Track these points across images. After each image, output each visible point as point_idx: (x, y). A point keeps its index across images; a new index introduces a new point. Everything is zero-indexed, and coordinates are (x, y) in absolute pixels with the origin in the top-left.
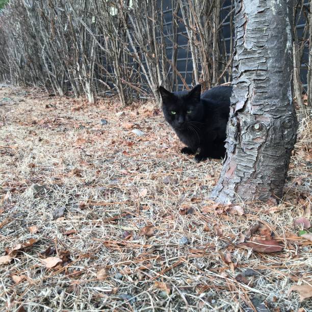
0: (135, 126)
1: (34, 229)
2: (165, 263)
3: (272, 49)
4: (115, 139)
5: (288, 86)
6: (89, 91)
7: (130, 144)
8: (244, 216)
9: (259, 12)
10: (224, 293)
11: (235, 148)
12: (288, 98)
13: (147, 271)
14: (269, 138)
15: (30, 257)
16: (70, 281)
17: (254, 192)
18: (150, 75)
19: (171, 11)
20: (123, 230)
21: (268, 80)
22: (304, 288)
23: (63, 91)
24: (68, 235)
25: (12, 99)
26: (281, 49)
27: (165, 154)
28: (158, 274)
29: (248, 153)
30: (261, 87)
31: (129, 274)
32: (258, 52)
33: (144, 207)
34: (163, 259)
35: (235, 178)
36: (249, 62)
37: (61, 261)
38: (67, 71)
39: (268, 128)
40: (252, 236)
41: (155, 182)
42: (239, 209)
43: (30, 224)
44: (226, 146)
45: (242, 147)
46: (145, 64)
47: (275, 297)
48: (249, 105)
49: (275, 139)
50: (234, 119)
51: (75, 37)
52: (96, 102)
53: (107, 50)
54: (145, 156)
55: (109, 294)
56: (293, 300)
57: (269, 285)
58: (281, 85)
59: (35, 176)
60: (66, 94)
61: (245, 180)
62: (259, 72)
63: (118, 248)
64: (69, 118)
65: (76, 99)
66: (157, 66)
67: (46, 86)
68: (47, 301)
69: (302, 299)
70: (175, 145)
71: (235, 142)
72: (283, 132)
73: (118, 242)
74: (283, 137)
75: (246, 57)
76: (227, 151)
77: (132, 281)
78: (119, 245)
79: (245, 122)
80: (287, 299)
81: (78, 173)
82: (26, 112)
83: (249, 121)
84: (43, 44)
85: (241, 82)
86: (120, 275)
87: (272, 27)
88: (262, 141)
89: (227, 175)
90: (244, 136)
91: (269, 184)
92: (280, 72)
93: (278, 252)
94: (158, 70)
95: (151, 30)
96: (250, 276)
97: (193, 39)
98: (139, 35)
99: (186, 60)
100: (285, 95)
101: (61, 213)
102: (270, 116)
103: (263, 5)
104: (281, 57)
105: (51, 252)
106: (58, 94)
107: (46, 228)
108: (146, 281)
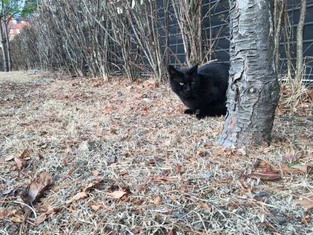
0: (145, 96)
1: (96, 173)
2: (200, 191)
3: (260, 34)
4: (132, 106)
5: (272, 60)
6: (103, 71)
7: (145, 109)
8: (247, 155)
9: (249, 8)
10: (248, 209)
11: (235, 107)
12: (272, 68)
13: (189, 196)
14: (261, 98)
15: (100, 191)
16: (135, 207)
17: (251, 138)
18: (151, 58)
19: (163, 9)
20: (161, 170)
21: (258, 56)
22: (305, 202)
23: (83, 72)
24: (123, 175)
25: (45, 81)
26: (266, 34)
27: (173, 115)
28: (198, 199)
29: (246, 110)
30: (253, 62)
31: (177, 200)
32: (250, 36)
33: (170, 153)
34: (197, 188)
35: (236, 128)
36: (243, 44)
37: (125, 193)
38: (86, 58)
39: (260, 91)
40: (256, 169)
41: (173, 135)
42: (242, 150)
43: (91, 169)
44: (227, 106)
45: (241, 105)
46: (146, 50)
47: (286, 209)
48: (245, 75)
49: (265, 98)
50: (234, 85)
51: (91, 32)
52: (109, 80)
53: (116, 41)
54: (158, 117)
55: (166, 213)
56: (299, 211)
57: (278, 202)
58: (267, 60)
59: (82, 136)
60: (85, 75)
61: (244, 129)
62: (251, 50)
63: (162, 182)
64: (92, 93)
65: (93, 78)
66: (156, 51)
67: (69, 70)
68: (122, 221)
69: (306, 209)
70: (178, 108)
71: (235, 102)
72: (270, 93)
73: (161, 178)
74: (270, 97)
75: (241, 40)
76: (228, 109)
77: (180, 204)
78: (163, 180)
79: (243, 87)
80: (294, 210)
81: (114, 132)
82: (58, 90)
83: (245, 86)
84: (66, 39)
85: (237, 59)
86: (170, 201)
87: (259, 18)
88: (256, 100)
89: (230, 127)
90: (242, 98)
91: (262, 132)
92: (266, 50)
93: (277, 179)
94: (157, 54)
95: (150, 24)
96: (263, 196)
97: (183, 30)
98: (141, 28)
99: (176, 46)
100: (270, 66)
101: (113, 160)
102: (261, 82)
103: (252, 2)
104: (266, 39)
105: (114, 187)
106: (79, 75)
107: (104, 171)
108: (190, 204)
